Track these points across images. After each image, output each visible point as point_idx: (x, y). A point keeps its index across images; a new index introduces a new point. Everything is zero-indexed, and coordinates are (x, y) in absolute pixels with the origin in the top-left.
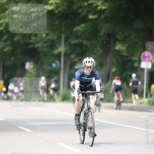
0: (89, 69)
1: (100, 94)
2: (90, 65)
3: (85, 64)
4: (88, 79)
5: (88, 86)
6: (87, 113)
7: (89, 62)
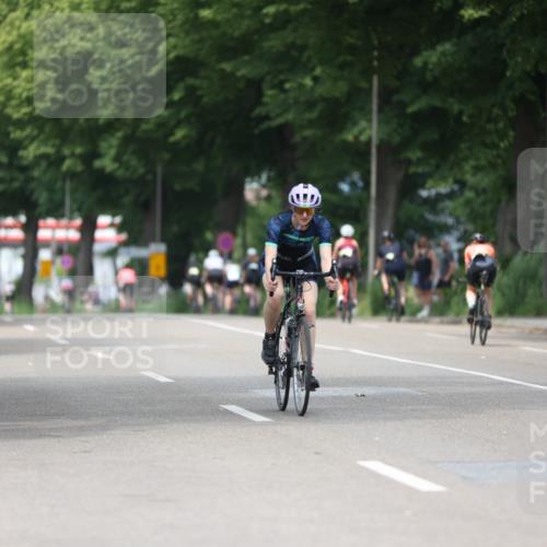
0: (305, 215)
1: (330, 278)
2: (308, 204)
3: (293, 200)
4: (302, 239)
5: (300, 259)
6: (295, 329)
7: (305, 196)
